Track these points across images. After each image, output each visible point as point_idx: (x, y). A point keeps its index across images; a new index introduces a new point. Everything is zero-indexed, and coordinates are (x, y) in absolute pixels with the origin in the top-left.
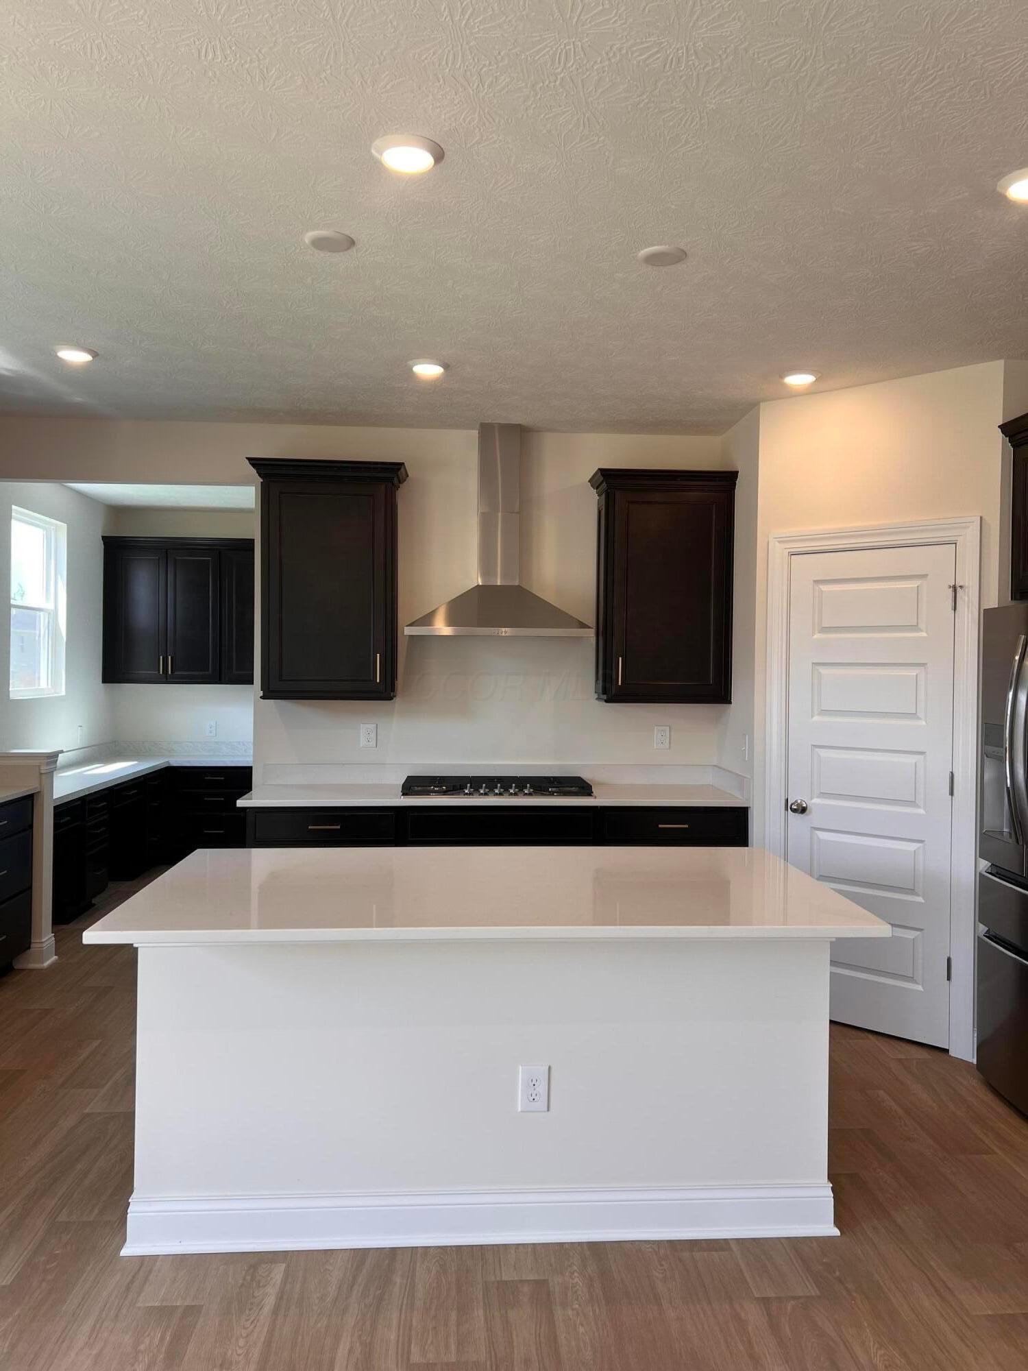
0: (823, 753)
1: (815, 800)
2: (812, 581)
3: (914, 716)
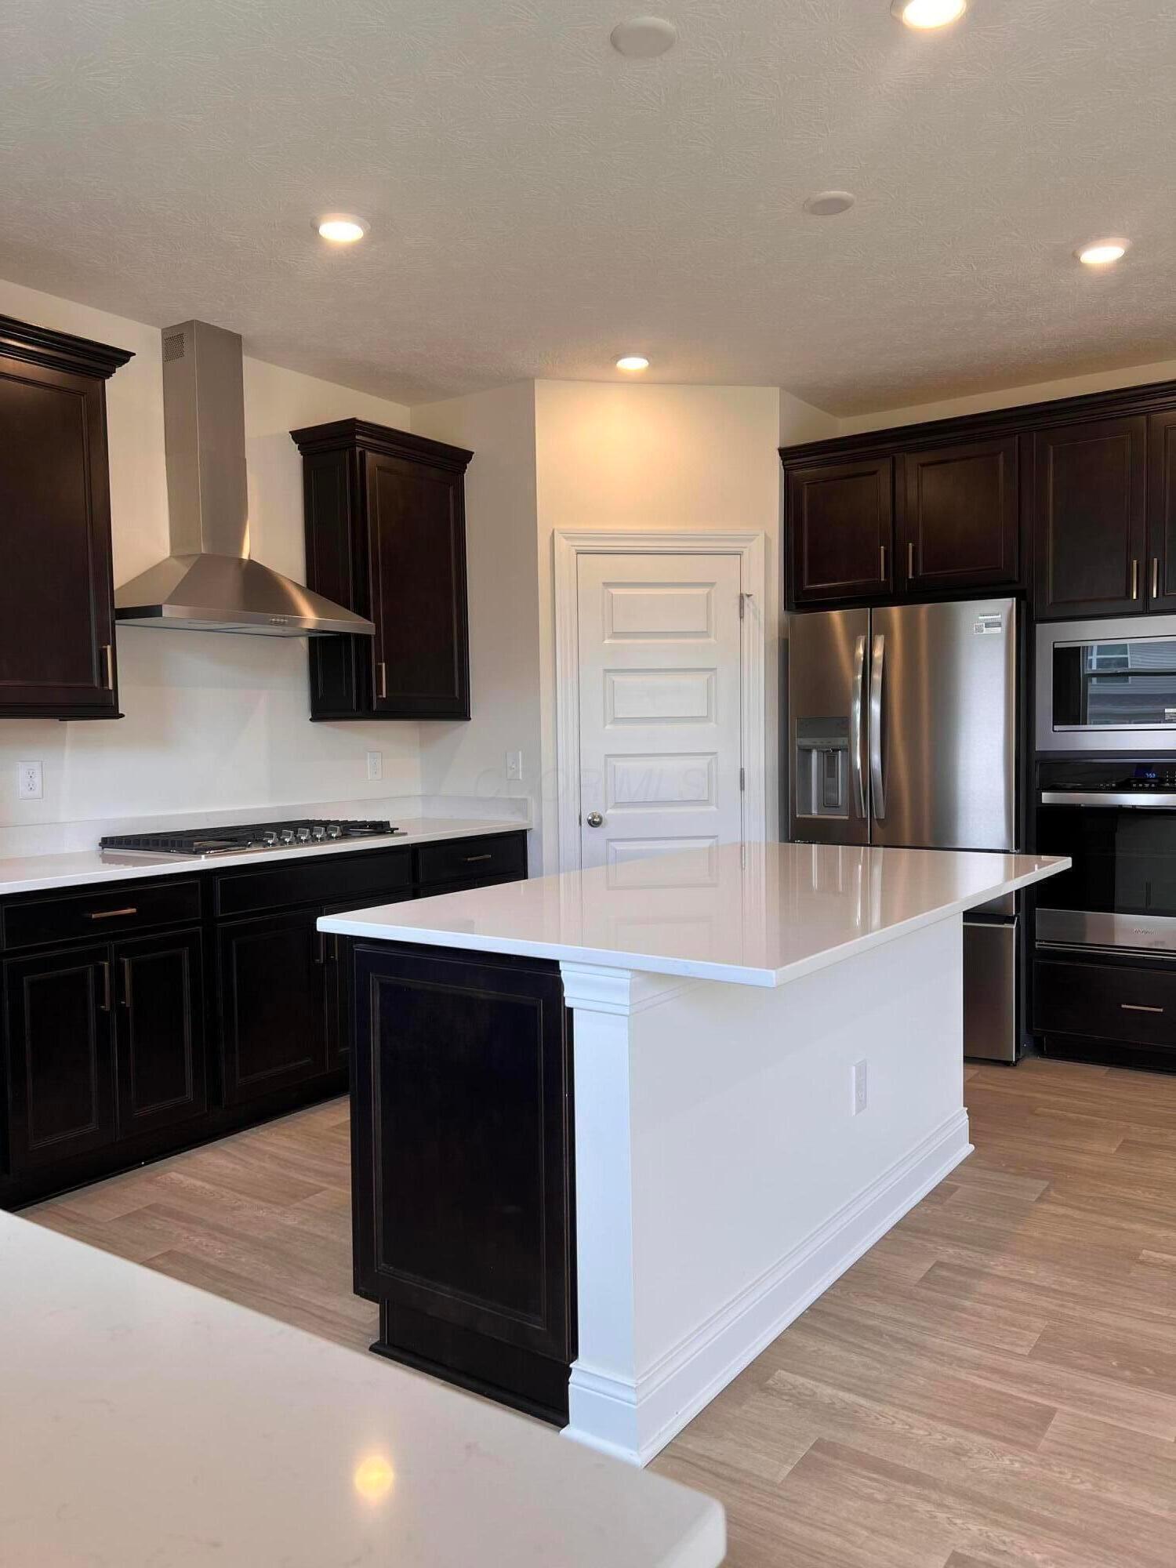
1: (610, 812)
2: (601, 585)
3: (705, 719)
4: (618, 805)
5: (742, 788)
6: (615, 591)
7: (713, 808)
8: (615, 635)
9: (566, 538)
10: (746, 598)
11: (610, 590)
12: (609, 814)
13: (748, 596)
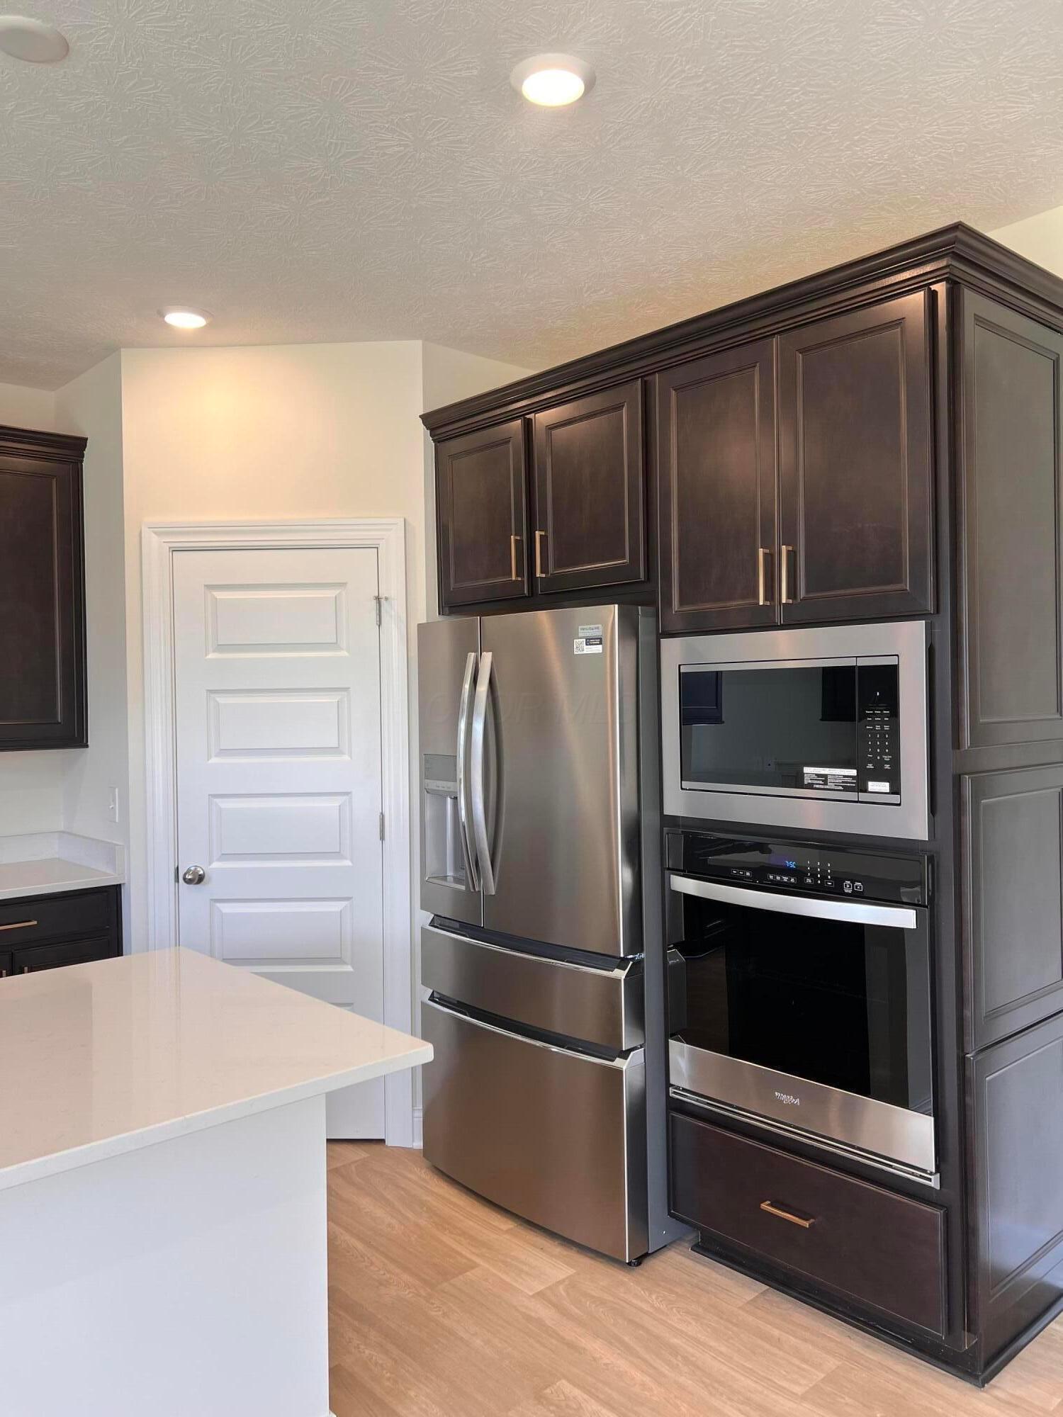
0: (225, 804)
1: (215, 865)
2: (203, 586)
3: (336, 750)
4: (225, 857)
5: (382, 838)
6: (220, 595)
7: (348, 863)
8: (221, 648)
9: (155, 533)
10: (383, 601)
11: (214, 593)
12: (214, 868)
13: (386, 599)
